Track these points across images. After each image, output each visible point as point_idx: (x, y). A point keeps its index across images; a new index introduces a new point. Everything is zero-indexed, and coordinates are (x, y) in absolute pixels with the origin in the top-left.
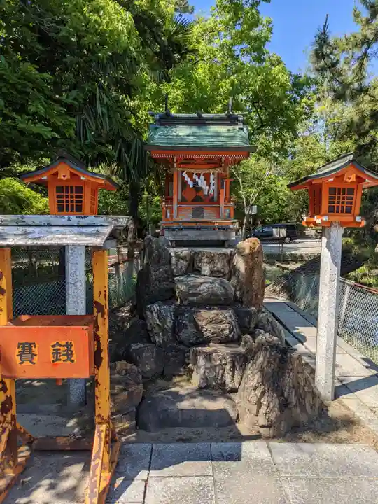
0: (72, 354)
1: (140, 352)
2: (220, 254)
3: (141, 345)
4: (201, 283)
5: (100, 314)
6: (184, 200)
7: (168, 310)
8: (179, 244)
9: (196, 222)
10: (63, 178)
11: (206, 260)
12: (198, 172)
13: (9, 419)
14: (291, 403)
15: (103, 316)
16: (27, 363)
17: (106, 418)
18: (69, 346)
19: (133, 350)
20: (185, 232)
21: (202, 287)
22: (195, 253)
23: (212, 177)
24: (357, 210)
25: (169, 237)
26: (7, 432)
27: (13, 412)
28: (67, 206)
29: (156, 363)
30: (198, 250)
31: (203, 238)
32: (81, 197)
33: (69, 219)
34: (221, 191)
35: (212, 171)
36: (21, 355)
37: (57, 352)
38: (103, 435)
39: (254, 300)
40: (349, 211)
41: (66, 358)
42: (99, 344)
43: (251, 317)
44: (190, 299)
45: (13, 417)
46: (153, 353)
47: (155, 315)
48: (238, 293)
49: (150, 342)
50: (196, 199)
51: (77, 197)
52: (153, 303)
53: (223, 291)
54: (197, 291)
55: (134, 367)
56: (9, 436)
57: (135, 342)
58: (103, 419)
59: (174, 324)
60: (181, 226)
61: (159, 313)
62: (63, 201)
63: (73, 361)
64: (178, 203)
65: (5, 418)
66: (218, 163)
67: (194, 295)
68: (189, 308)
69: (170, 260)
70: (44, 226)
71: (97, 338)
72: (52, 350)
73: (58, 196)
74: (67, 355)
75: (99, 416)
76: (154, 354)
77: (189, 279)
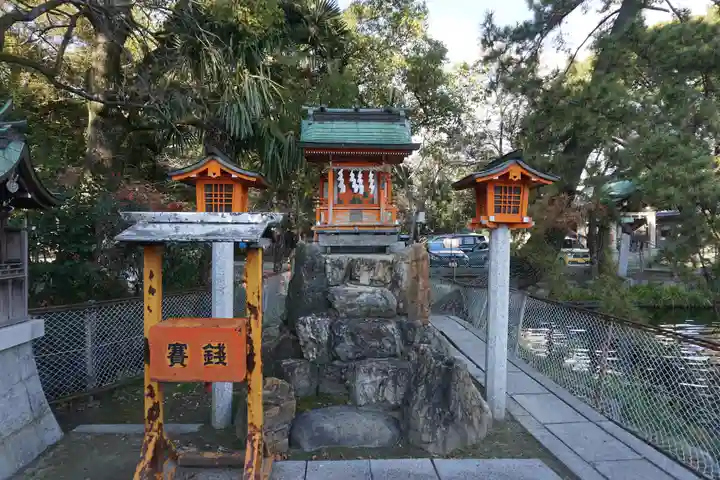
0: (224, 357)
1: (291, 368)
2: (381, 261)
3: (292, 361)
4: (360, 293)
5: (253, 316)
6: (340, 202)
7: (323, 323)
8: (335, 249)
9: (354, 226)
10: (212, 175)
11: (366, 268)
12: (355, 169)
13: (156, 427)
14: (457, 416)
15: (256, 318)
16: (177, 366)
17: (259, 427)
18: (221, 347)
19: (285, 366)
20: (341, 237)
21: (362, 297)
22: (353, 260)
23: (371, 175)
24: (525, 211)
25: (323, 241)
26: (154, 440)
27: (160, 419)
28: (216, 206)
29: (309, 380)
30: (355, 256)
31: (362, 244)
32: (231, 196)
33: (222, 216)
34: (382, 192)
35: (372, 169)
36: (171, 357)
37: (208, 355)
38: (256, 445)
39: (419, 312)
40: (516, 211)
41: (218, 360)
42: (252, 348)
43: (415, 329)
44: (349, 310)
45: (160, 425)
46: (305, 369)
47: (308, 329)
48: (401, 305)
49: (302, 357)
50: (353, 201)
51: (227, 195)
52: (306, 315)
53: (384, 301)
54: (355, 301)
55: (285, 383)
56: (155, 445)
57: (287, 358)
58: (255, 427)
59: (329, 337)
60: (338, 230)
61: (313, 325)
62: (211, 201)
63: (225, 364)
64: (334, 205)
65: (152, 425)
66: (377, 160)
67: (352, 306)
68: (346, 320)
69: (325, 269)
70: (197, 223)
71: (249, 341)
72: (203, 352)
73: (207, 195)
74: (219, 358)
75: (252, 424)
76: (308, 371)
77: (346, 288)
